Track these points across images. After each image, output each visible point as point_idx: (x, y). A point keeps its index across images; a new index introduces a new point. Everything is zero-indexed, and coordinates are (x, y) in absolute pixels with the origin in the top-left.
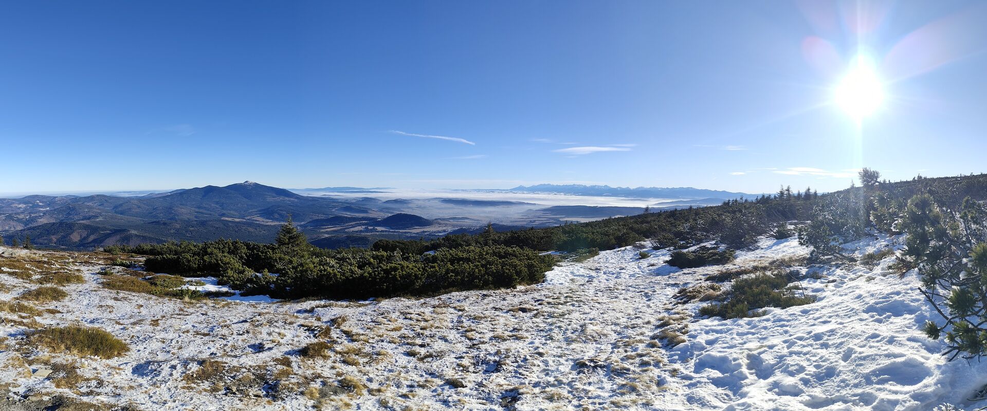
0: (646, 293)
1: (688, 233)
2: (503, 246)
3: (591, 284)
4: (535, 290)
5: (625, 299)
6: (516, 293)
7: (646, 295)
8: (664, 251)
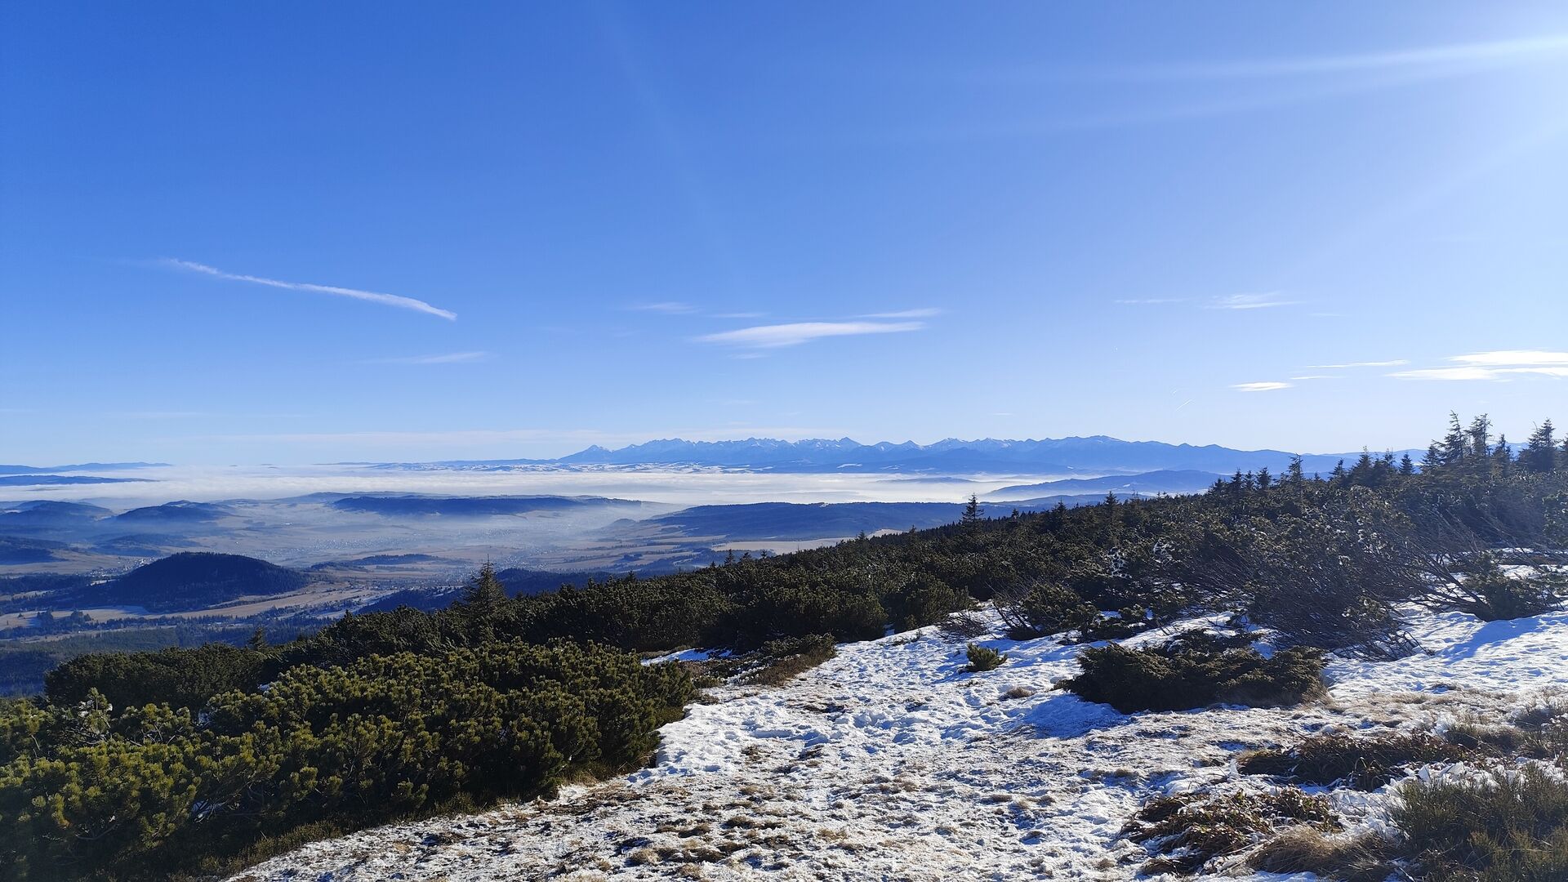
0: (1017, 809)
1: (1123, 584)
2: (519, 642)
3: (815, 765)
4: (620, 799)
5: (943, 831)
6: (551, 818)
7: (1018, 815)
8: (1050, 645)
